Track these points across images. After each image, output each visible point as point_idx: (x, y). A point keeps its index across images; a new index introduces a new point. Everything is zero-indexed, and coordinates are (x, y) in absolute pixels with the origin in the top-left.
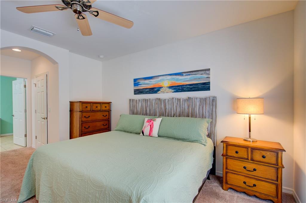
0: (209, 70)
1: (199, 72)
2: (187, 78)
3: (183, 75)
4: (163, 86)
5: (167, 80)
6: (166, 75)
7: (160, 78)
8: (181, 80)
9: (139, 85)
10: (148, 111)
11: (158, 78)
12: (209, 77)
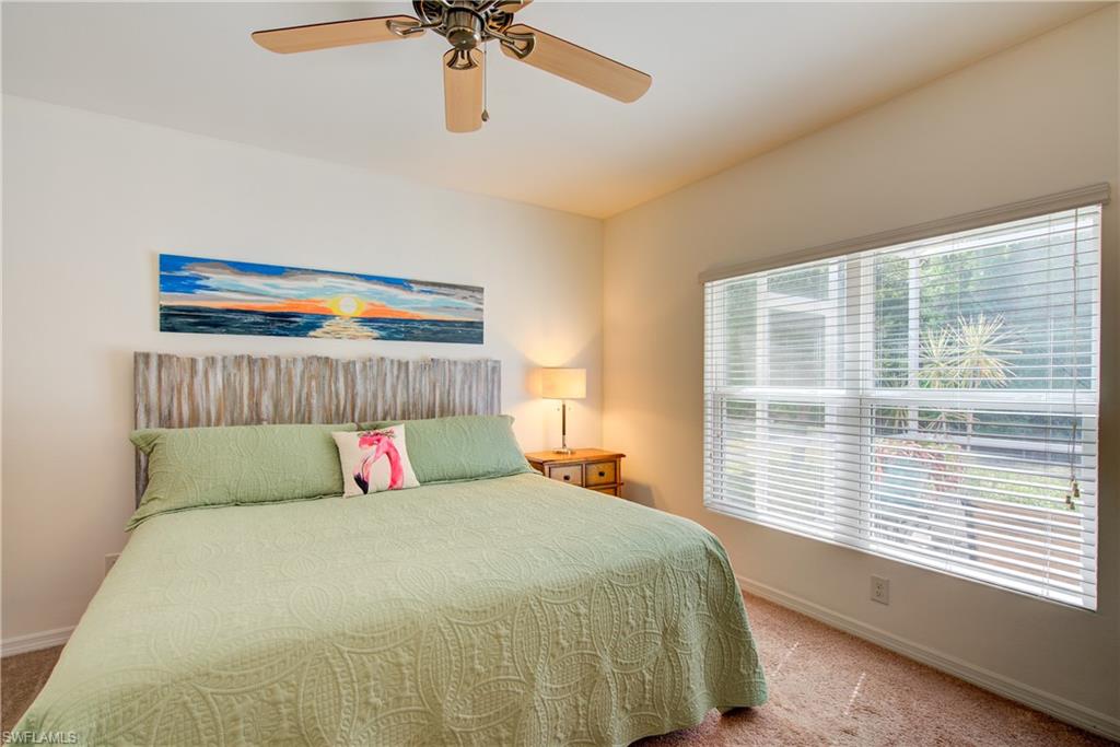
0: (481, 290)
1: (458, 290)
2: (424, 301)
3: (410, 289)
4: (335, 313)
5: (355, 295)
6: (352, 275)
7: (323, 281)
8: (404, 302)
9: (199, 292)
10: (263, 409)
11: (316, 280)
12: (481, 310)
